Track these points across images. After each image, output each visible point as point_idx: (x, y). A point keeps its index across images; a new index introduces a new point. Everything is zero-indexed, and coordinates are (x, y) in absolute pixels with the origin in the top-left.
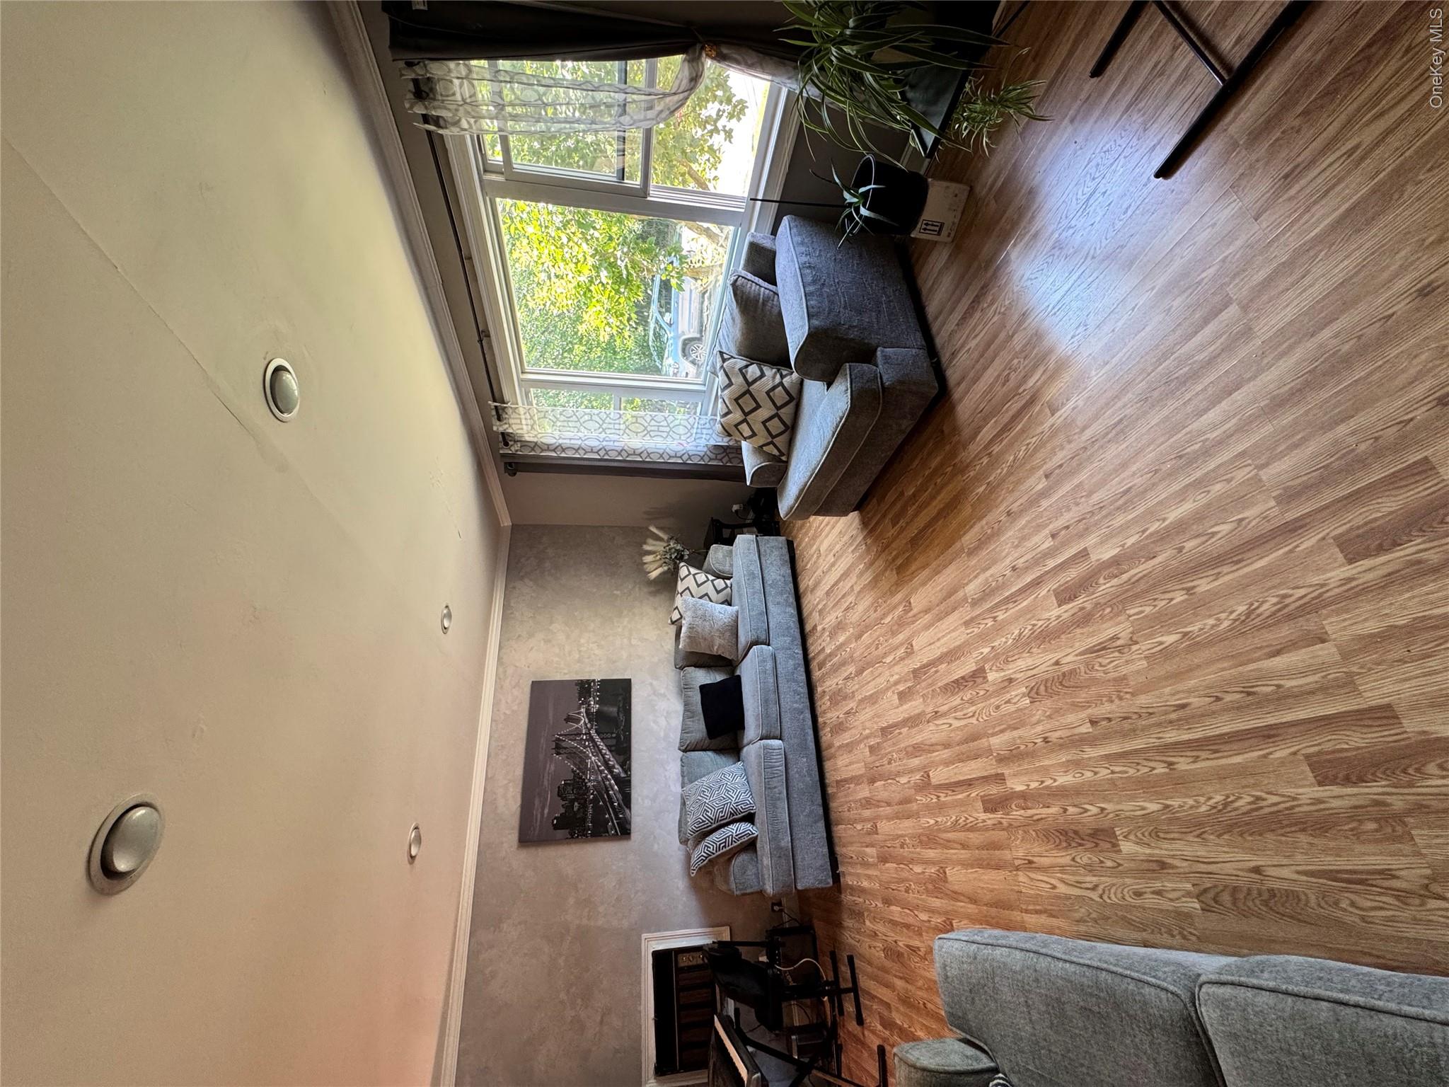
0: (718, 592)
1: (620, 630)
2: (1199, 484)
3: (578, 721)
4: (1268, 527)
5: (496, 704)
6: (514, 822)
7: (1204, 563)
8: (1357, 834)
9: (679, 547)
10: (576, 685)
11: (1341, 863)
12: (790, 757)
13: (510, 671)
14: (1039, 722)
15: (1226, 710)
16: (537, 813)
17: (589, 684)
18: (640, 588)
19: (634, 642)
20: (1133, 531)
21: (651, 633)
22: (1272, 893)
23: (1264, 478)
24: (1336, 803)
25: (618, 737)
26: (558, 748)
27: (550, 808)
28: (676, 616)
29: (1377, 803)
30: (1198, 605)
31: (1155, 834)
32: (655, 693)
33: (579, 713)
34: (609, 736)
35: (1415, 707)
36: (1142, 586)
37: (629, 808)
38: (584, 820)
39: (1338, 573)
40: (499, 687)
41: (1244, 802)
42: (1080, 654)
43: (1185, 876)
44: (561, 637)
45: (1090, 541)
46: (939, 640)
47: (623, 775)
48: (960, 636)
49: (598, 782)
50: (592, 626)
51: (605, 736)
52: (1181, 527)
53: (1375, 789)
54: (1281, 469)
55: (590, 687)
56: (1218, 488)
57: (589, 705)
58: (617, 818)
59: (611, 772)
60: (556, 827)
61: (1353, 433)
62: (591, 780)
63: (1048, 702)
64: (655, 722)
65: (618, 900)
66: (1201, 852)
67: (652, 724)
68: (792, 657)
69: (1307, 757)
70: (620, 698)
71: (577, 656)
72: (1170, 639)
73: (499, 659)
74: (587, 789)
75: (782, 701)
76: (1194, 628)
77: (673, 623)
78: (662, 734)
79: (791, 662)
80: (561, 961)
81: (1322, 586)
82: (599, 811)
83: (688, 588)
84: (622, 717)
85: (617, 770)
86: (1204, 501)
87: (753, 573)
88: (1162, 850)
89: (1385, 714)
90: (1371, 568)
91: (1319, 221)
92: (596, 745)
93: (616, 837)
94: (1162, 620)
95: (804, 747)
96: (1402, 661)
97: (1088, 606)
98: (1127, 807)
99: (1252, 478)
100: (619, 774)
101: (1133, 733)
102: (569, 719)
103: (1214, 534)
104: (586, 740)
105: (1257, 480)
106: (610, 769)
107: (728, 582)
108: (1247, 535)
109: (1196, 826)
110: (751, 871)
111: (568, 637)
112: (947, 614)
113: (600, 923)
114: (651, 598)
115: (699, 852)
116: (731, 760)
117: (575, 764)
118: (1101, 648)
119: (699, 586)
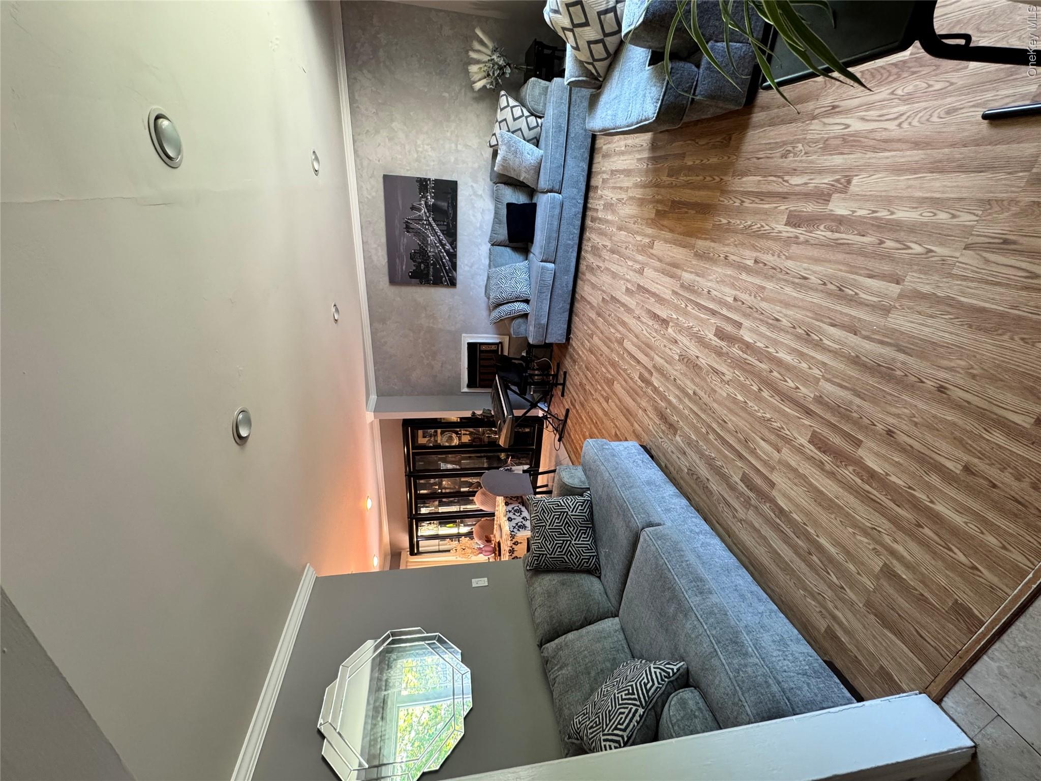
0: (530, 129)
1: (449, 134)
2: (802, 355)
3: (420, 210)
4: (802, 401)
5: (359, 189)
6: (385, 270)
7: (772, 386)
8: (738, 498)
9: (501, 62)
10: (417, 181)
11: (728, 499)
12: (557, 274)
13: (365, 163)
14: (676, 370)
15: (736, 437)
16: (399, 268)
17: (426, 182)
18: (465, 94)
19: (460, 147)
20: (763, 341)
21: (474, 142)
22: (707, 487)
23: (820, 383)
24: (740, 488)
25: (448, 225)
26: (408, 228)
27: (405, 266)
28: (494, 142)
29: (748, 497)
30: (758, 398)
31: (689, 444)
32: (475, 194)
33: (420, 204)
34: (442, 223)
35: (780, 491)
36: (747, 367)
37: (455, 270)
38: (428, 274)
39: (803, 441)
40: (359, 177)
41: (719, 463)
42: (708, 365)
43: (689, 462)
44: (401, 135)
45: (746, 323)
46: (657, 283)
47: (451, 251)
48: (667, 294)
49: (436, 253)
50: (426, 129)
51: (439, 223)
52: (779, 363)
53: (751, 494)
54: (828, 388)
55: (427, 185)
56: (804, 366)
57: (427, 199)
58: (448, 276)
59: (444, 248)
60: (411, 277)
61: (858, 406)
62: (431, 251)
63: (685, 368)
64: (474, 216)
65: (449, 316)
66: (698, 461)
67: (472, 217)
68: (575, 206)
69: (744, 472)
70: (449, 196)
71: (416, 156)
72: (740, 397)
73: (355, 151)
74: (429, 257)
75: (560, 238)
76: (750, 404)
77: (491, 146)
78: (478, 225)
79: (574, 210)
80: (420, 341)
81: (795, 438)
82: (437, 271)
83: (505, 120)
84: (451, 211)
85: (448, 247)
86: (795, 364)
87: (560, 126)
88: (688, 450)
89: (772, 485)
90: (811, 449)
91: (972, 296)
92: (433, 229)
93: (447, 286)
94: (743, 388)
95: (567, 271)
96: (789, 479)
97: (724, 350)
98: (686, 429)
99: (817, 378)
100: (449, 250)
101: (704, 411)
102: (413, 208)
103: (786, 381)
104: (426, 224)
105: (817, 380)
106: (443, 246)
107: (539, 120)
108: (794, 396)
109: (702, 455)
110: (523, 328)
111: (407, 136)
112: (667, 275)
113: (440, 326)
114: (475, 105)
115: (495, 314)
116: (521, 258)
117: (420, 240)
118: (716, 372)
119: (515, 119)
